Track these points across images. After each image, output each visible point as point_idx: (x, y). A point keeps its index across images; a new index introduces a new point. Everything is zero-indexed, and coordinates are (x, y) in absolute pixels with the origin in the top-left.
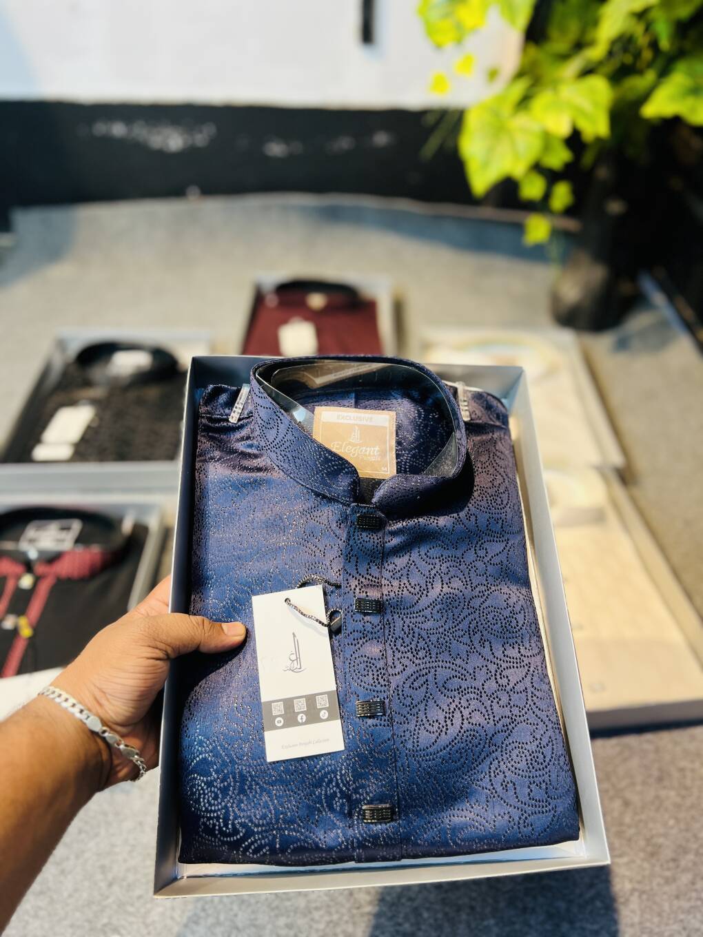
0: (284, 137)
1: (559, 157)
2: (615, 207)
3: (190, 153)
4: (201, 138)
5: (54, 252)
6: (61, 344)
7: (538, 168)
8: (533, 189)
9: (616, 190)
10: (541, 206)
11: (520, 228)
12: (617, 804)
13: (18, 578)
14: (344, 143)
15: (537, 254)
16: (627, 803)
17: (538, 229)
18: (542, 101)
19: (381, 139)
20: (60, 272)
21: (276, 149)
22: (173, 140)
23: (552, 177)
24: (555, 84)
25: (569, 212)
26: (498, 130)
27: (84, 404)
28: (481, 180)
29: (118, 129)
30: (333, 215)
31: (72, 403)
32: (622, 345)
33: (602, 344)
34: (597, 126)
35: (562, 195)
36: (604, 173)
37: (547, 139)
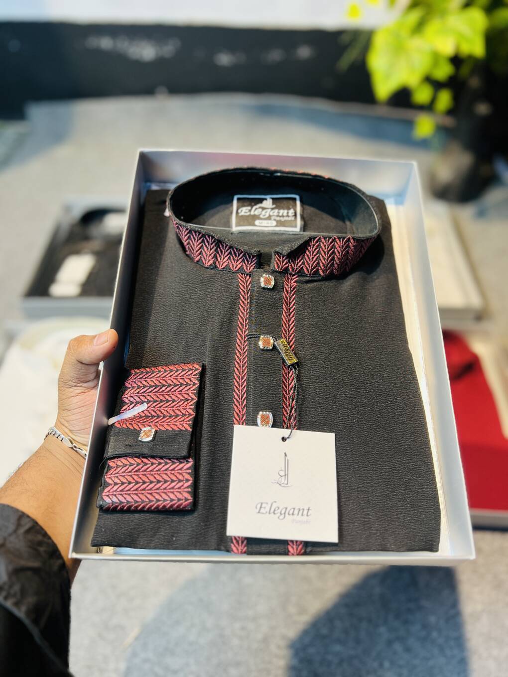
0: (231, 49)
1: (444, 72)
2: (483, 109)
3: (159, 62)
4: (169, 49)
5: (58, 137)
6: (67, 209)
7: (429, 80)
8: (423, 95)
9: (485, 95)
10: (429, 108)
14: (275, 55)
15: (424, 144)
17: (425, 126)
18: (433, 28)
19: (304, 52)
20: (63, 153)
21: (224, 59)
22: (147, 52)
23: (437, 85)
24: (443, 13)
25: (450, 112)
26: (398, 49)
27: (86, 253)
28: (384, 88)
29: (106, 43)
30: (266, 111)
31: (77, 252)
32: (481, 214)
33: (466, 212)
34: (476, 48)
35: (445, 99)
36: (475, 82)
37: (436, 57)
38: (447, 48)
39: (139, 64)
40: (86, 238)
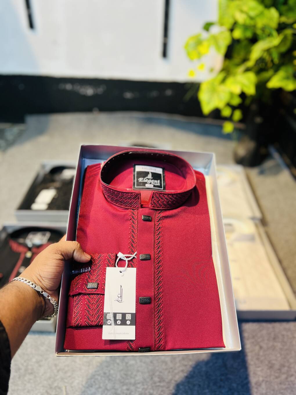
0: (132, 90)
1: (236, 101)
2: (258, 120)
3: (95, 97)
4: (100, 90)
5: (41, 131)
6: (43, 166)
7: (228, 105)
8: (226, 112)
9: (259, 114)
10: (230, 119)
11: (221, 127)
12: (257, 348)
13: (25, 253)
14: (154, 94)
15: (228, 137)
16: (261, 348)
17: (228, 127)
18: (230, 81)
19: (169, 92)
20: (43, 139)
21: (128, 95)
22: (89, 91)
23: (234, 108)
24: (234, 74)
25: (241, 121)
26: (213, 90)
27: (52, 189)
28: (207, 108)
29: (69, 87)
30: (149, 121)
31: (47, 188)
32: (262, 173)
34: (251, 90)
35: (238, 115)
36: (254, 107)
37: (232, 95)
38: (237, 90)
39: (85, 97)
40: (53, 181)
